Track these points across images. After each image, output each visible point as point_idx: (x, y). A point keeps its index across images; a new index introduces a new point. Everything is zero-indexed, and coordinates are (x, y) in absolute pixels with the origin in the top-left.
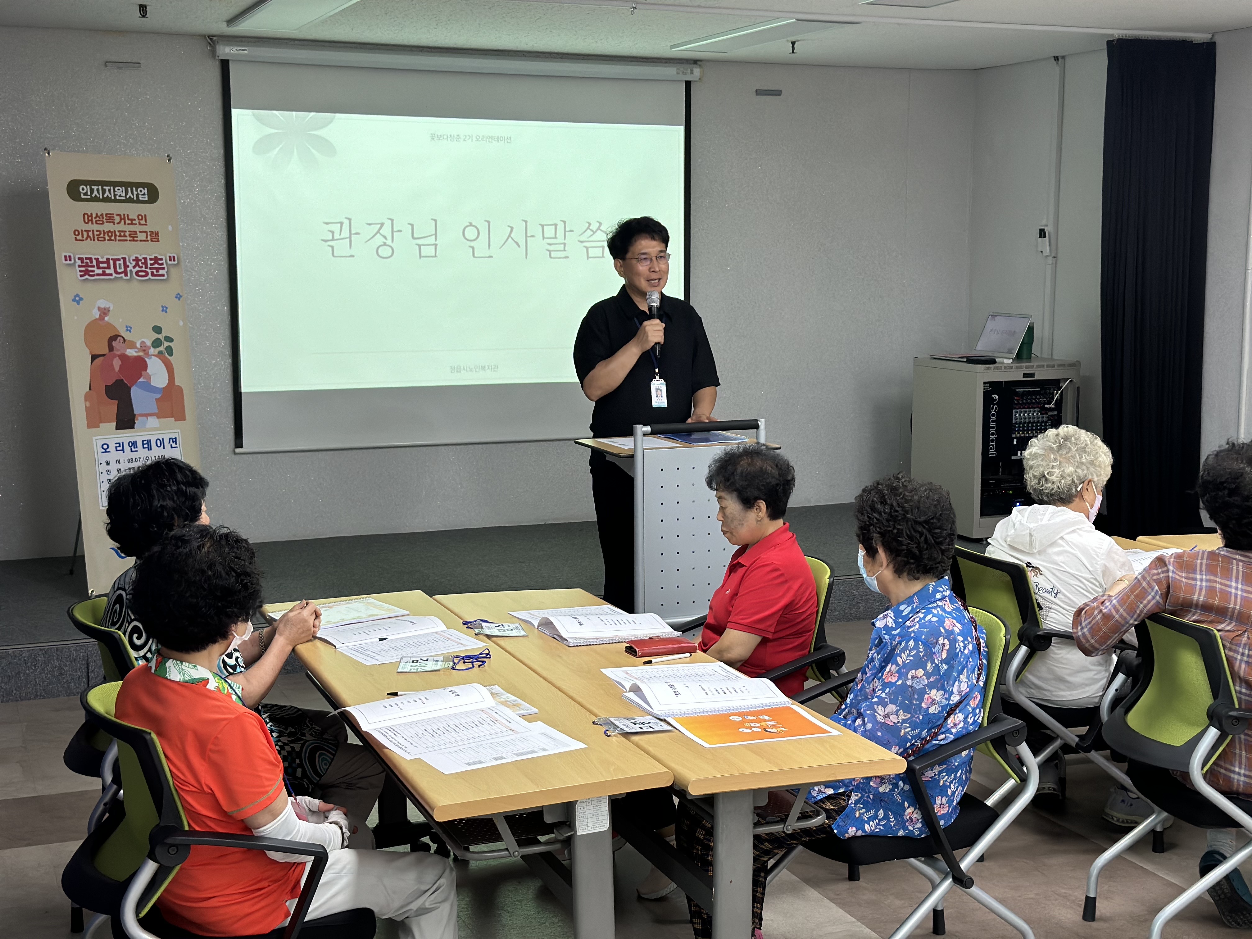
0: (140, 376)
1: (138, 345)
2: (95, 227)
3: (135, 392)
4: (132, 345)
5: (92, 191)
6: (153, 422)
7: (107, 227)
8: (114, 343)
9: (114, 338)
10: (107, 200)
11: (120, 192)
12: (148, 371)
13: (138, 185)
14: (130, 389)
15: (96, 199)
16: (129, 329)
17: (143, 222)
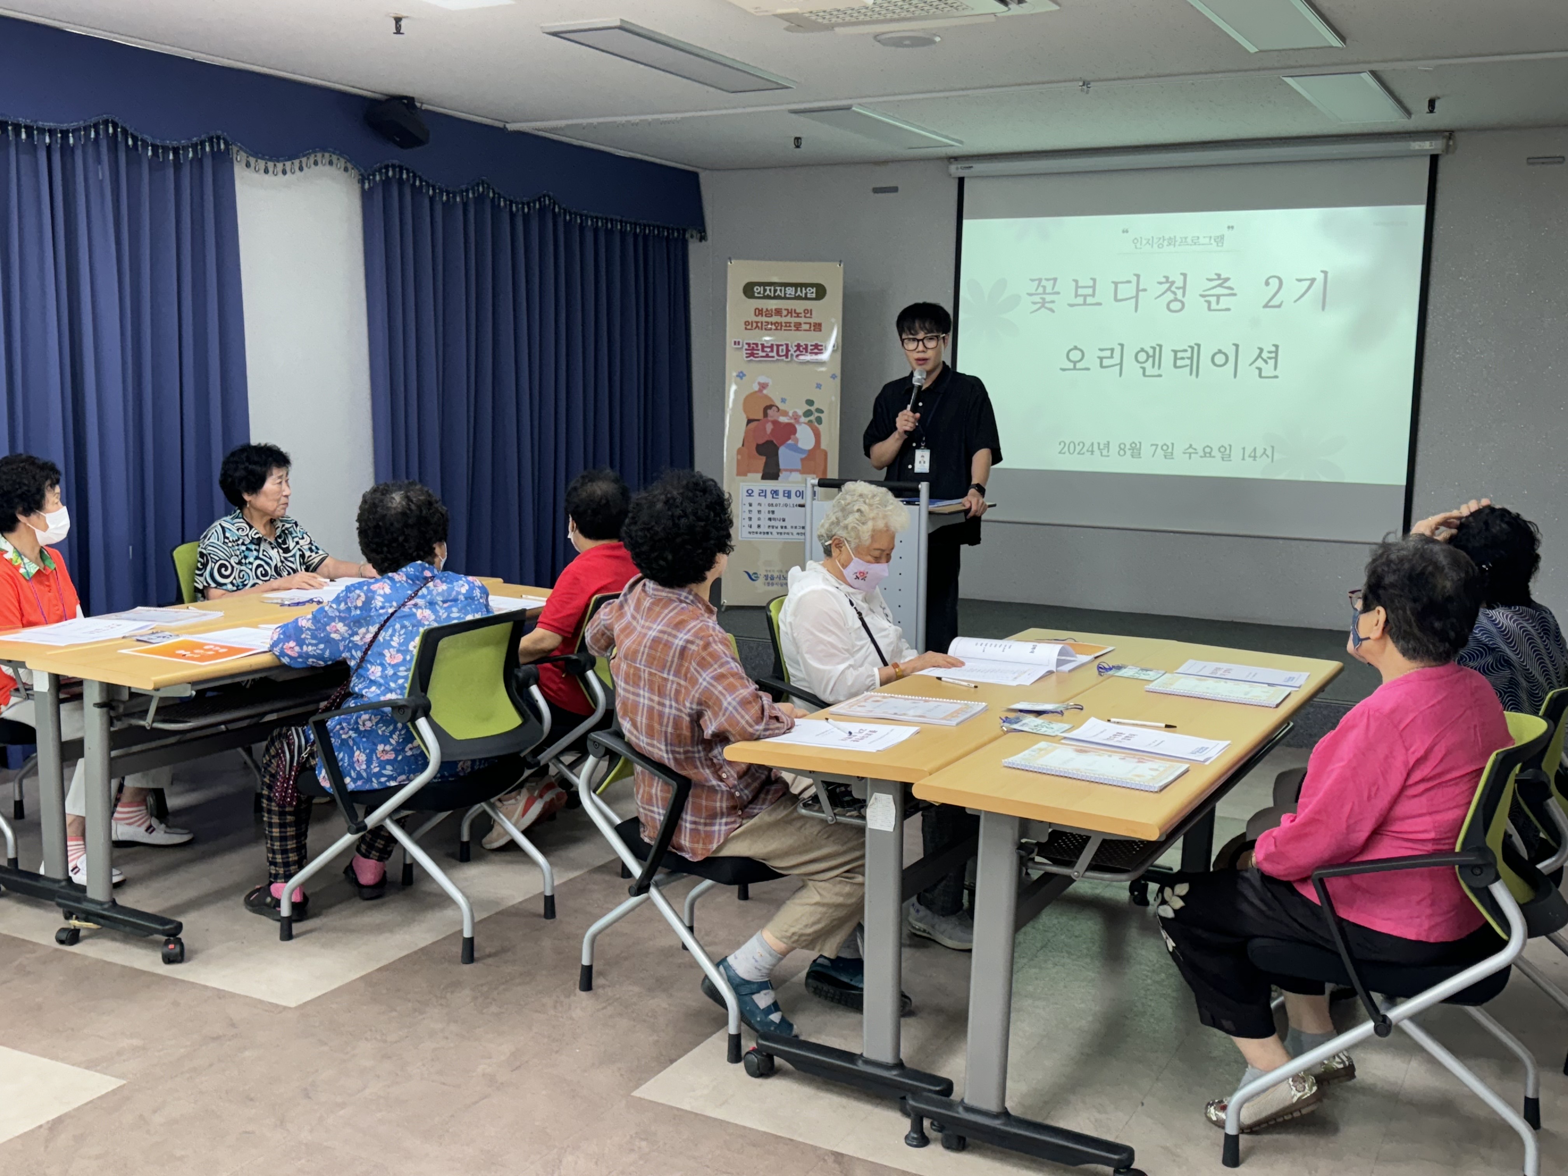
0: (789, 439)
1: (791, 414)
2: (765, 319)
3: (782, 451)
4: (785, 414)
5: (765, 290)
6: (796, 476)
7: (775, 319)
8: (769, 411)
9: (770, 407)
10: (778, 298)
11: (790, 291)
12: (798, 435)
13: (806, 285)
14: (778, 448)
15: (769, 297)
16: (783, 401)
17: (808, 315)
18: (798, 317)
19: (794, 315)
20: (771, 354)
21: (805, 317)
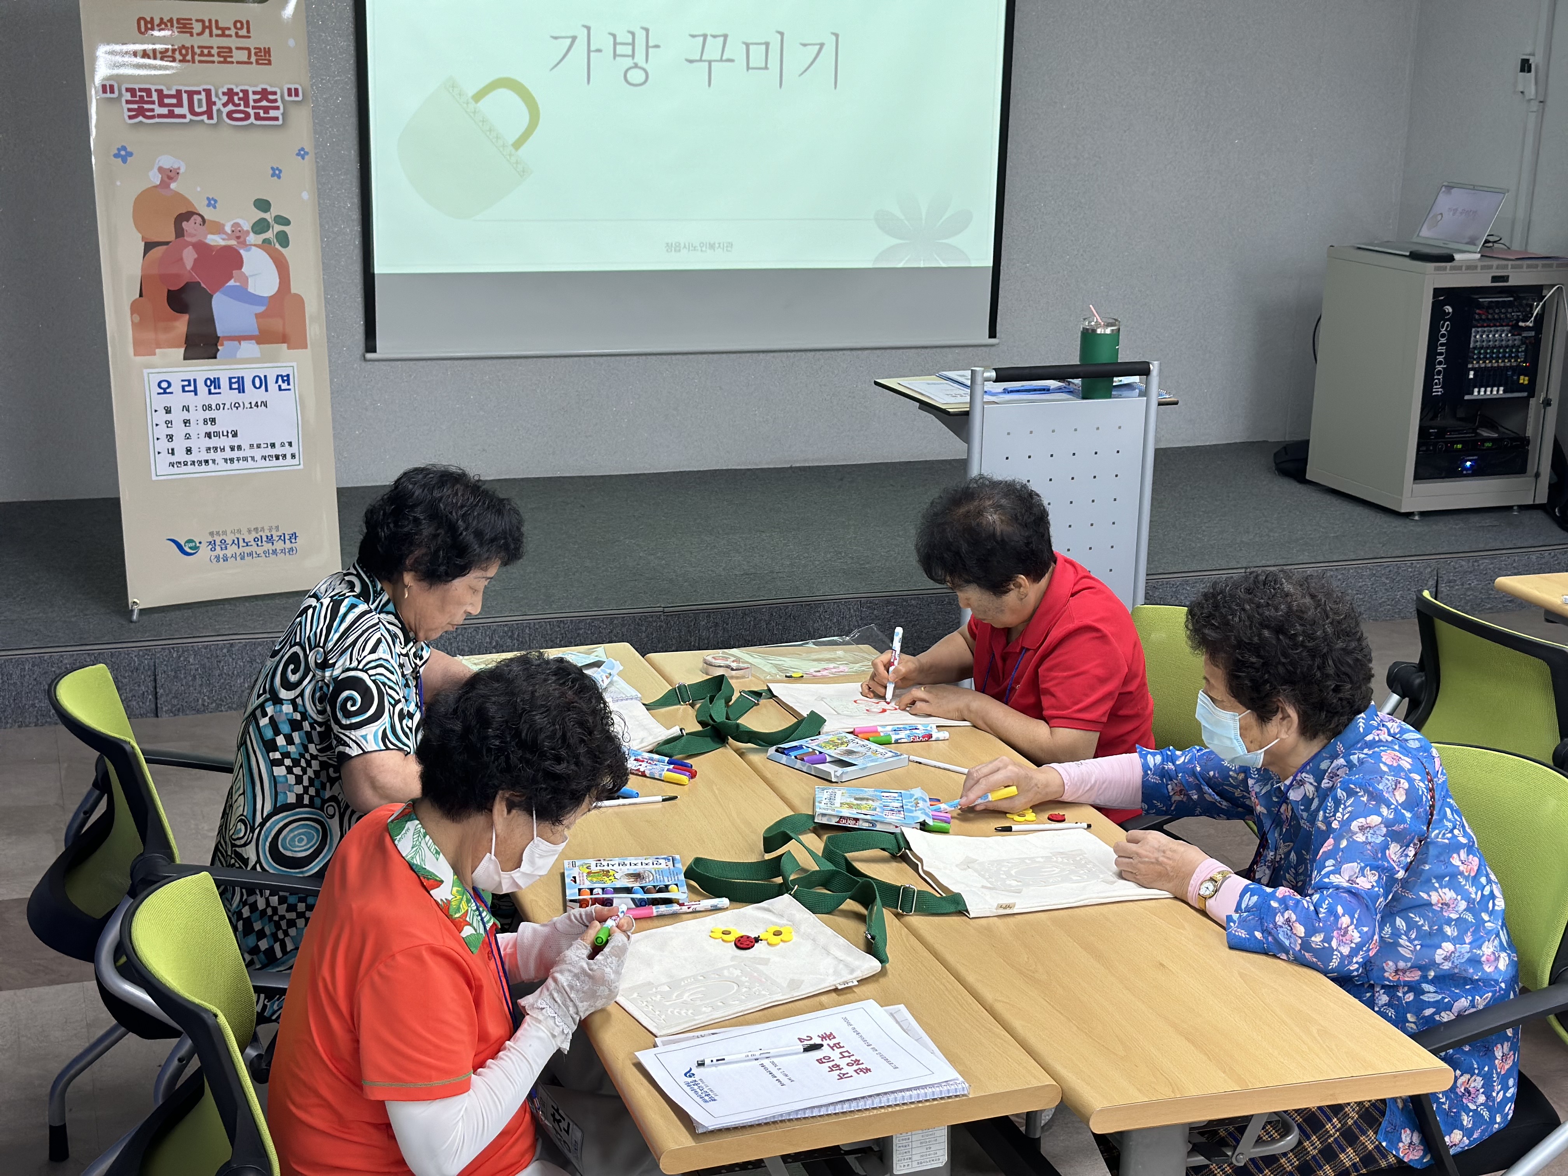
0: (230, 277)
1: (228, 229)
3: (219, 302)
6: (250, 349)
8: (184, 224)
9: (187, 216)
12: (244, 269)
14: (211, 296)
16: (212, 203)
17: (243, 32)
18: (223, 35)
19: (215, 31)
20: (177, 111)
21: (237, 35)
